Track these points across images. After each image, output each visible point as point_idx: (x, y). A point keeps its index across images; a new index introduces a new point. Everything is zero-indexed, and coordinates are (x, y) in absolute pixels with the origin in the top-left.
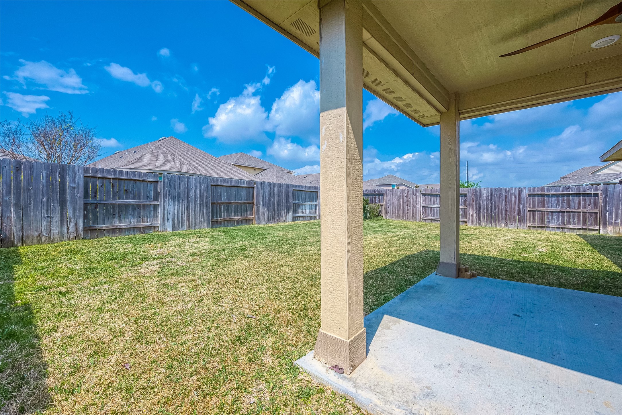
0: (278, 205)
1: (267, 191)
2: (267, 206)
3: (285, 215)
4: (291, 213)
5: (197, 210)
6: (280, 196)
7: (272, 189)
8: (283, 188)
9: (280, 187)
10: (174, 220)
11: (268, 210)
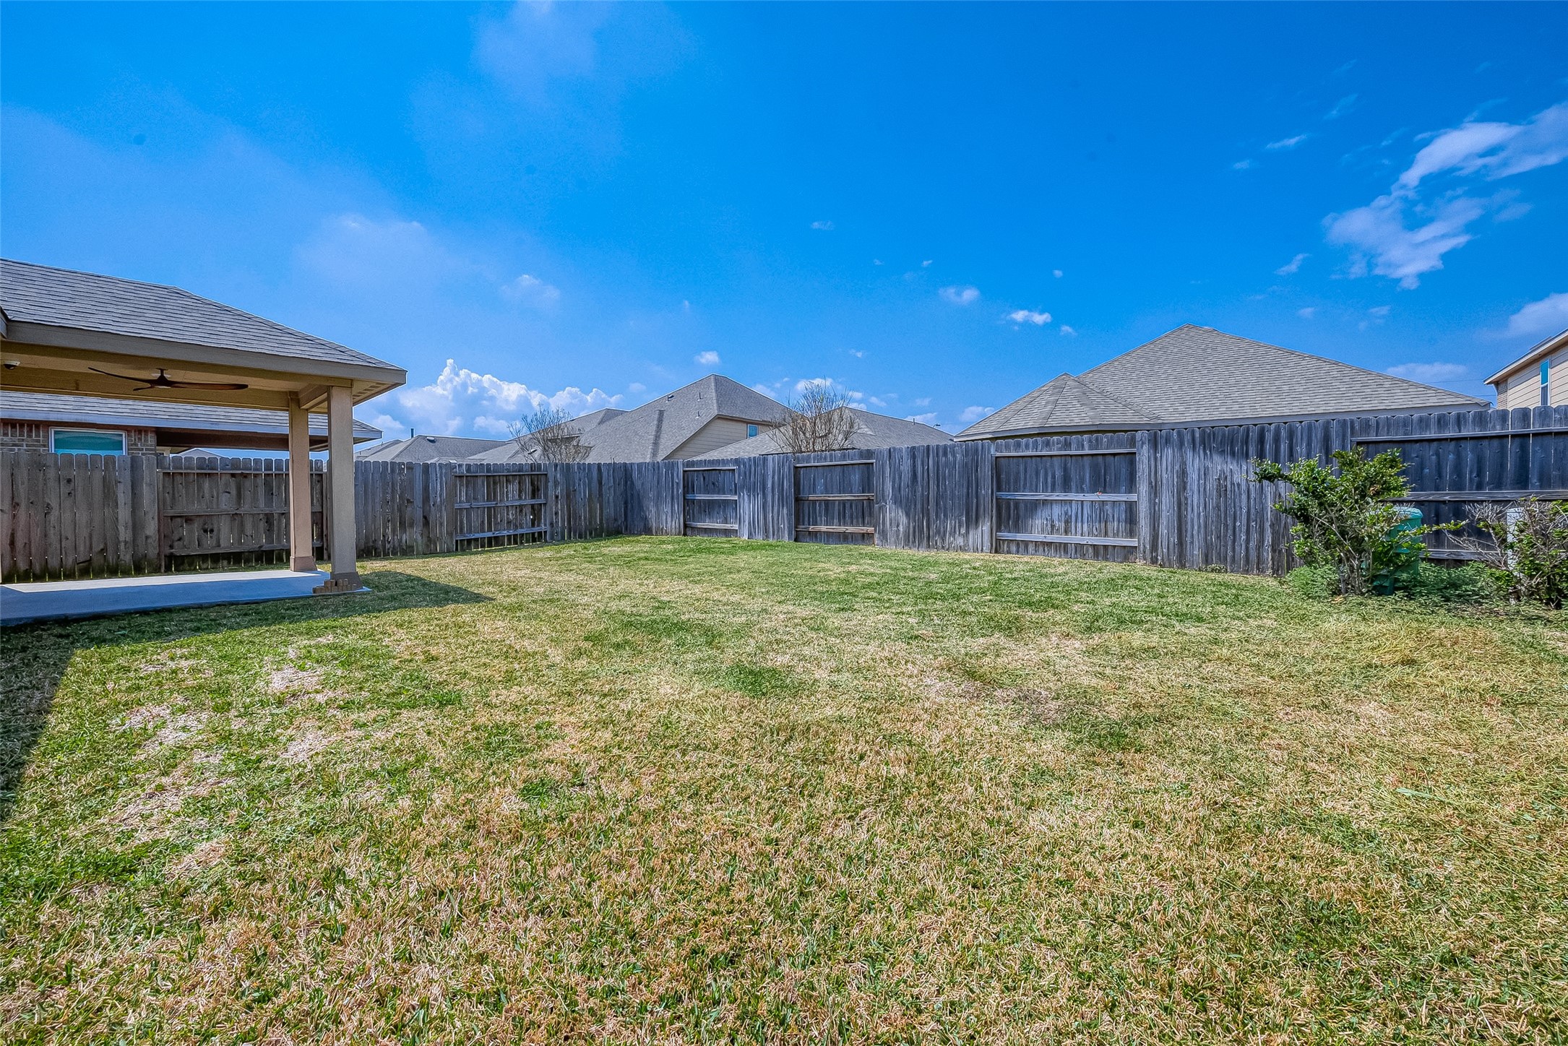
0: (937, 504)
1: (906, 466)
2: (906, 504)
3: (963, 531)
4: (985, 527)
5: (776, 509)
6: (944, 479)
7: (919, 463)
8: (954, 456)
9: (945, 454)
10: (749, 523)
11: (908, 515)
